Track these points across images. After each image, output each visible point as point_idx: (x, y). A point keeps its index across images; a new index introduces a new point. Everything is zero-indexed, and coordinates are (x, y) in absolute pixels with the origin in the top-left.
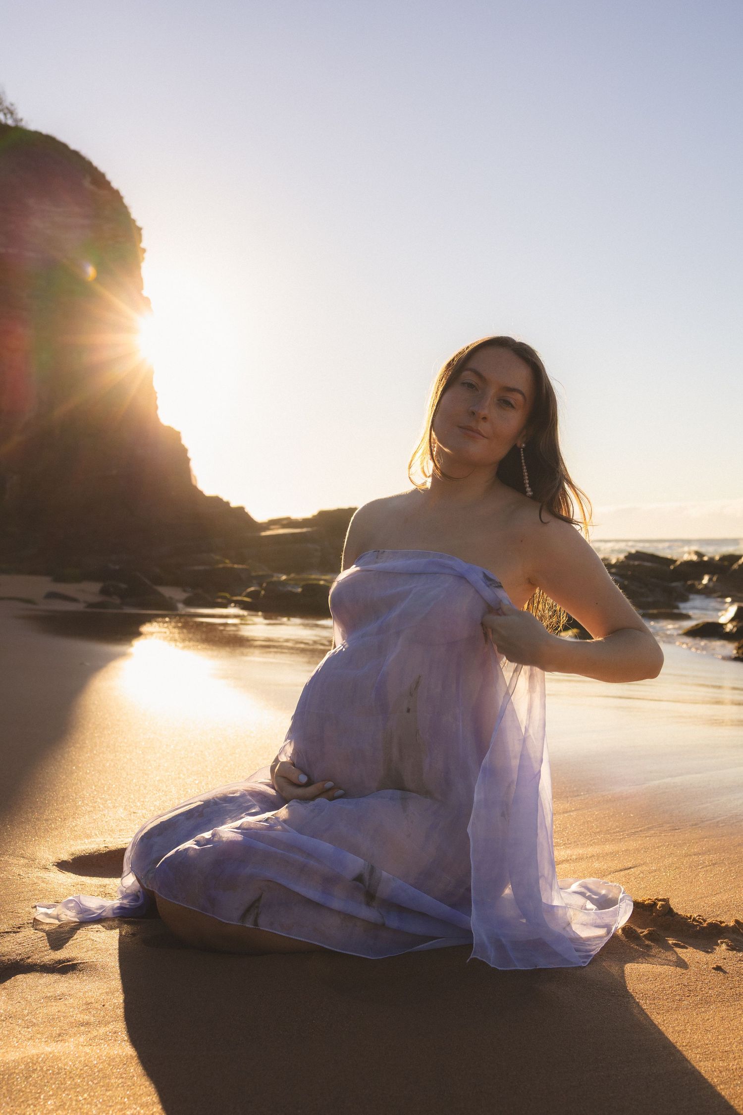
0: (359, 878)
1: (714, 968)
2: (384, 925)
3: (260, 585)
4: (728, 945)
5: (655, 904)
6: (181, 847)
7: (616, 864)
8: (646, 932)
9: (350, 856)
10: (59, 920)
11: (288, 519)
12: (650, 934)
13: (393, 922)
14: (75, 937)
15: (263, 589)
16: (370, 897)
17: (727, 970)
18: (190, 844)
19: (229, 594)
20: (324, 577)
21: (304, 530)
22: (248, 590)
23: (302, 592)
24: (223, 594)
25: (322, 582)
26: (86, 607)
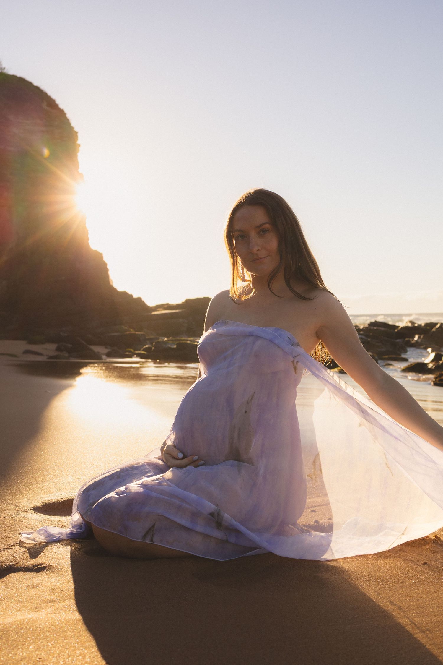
0: (212, 514)
1: (423, 564)
2: (227, 541)
3: (152, 344)
6: (107, 496)
9: (207, 502)
10: (35, 541)
11: (168, 304)
13: (233, 539)
14: (45, 551)
15: (153, 346)
16: (219, 525)
18: (112, 494)
19: (133, 349)
20: (189, 339)
21: (177, 311)
22: (145, 347)
23: (176, 347)
24: (129, 349)
25: (188, 342)
26: (48, 358)
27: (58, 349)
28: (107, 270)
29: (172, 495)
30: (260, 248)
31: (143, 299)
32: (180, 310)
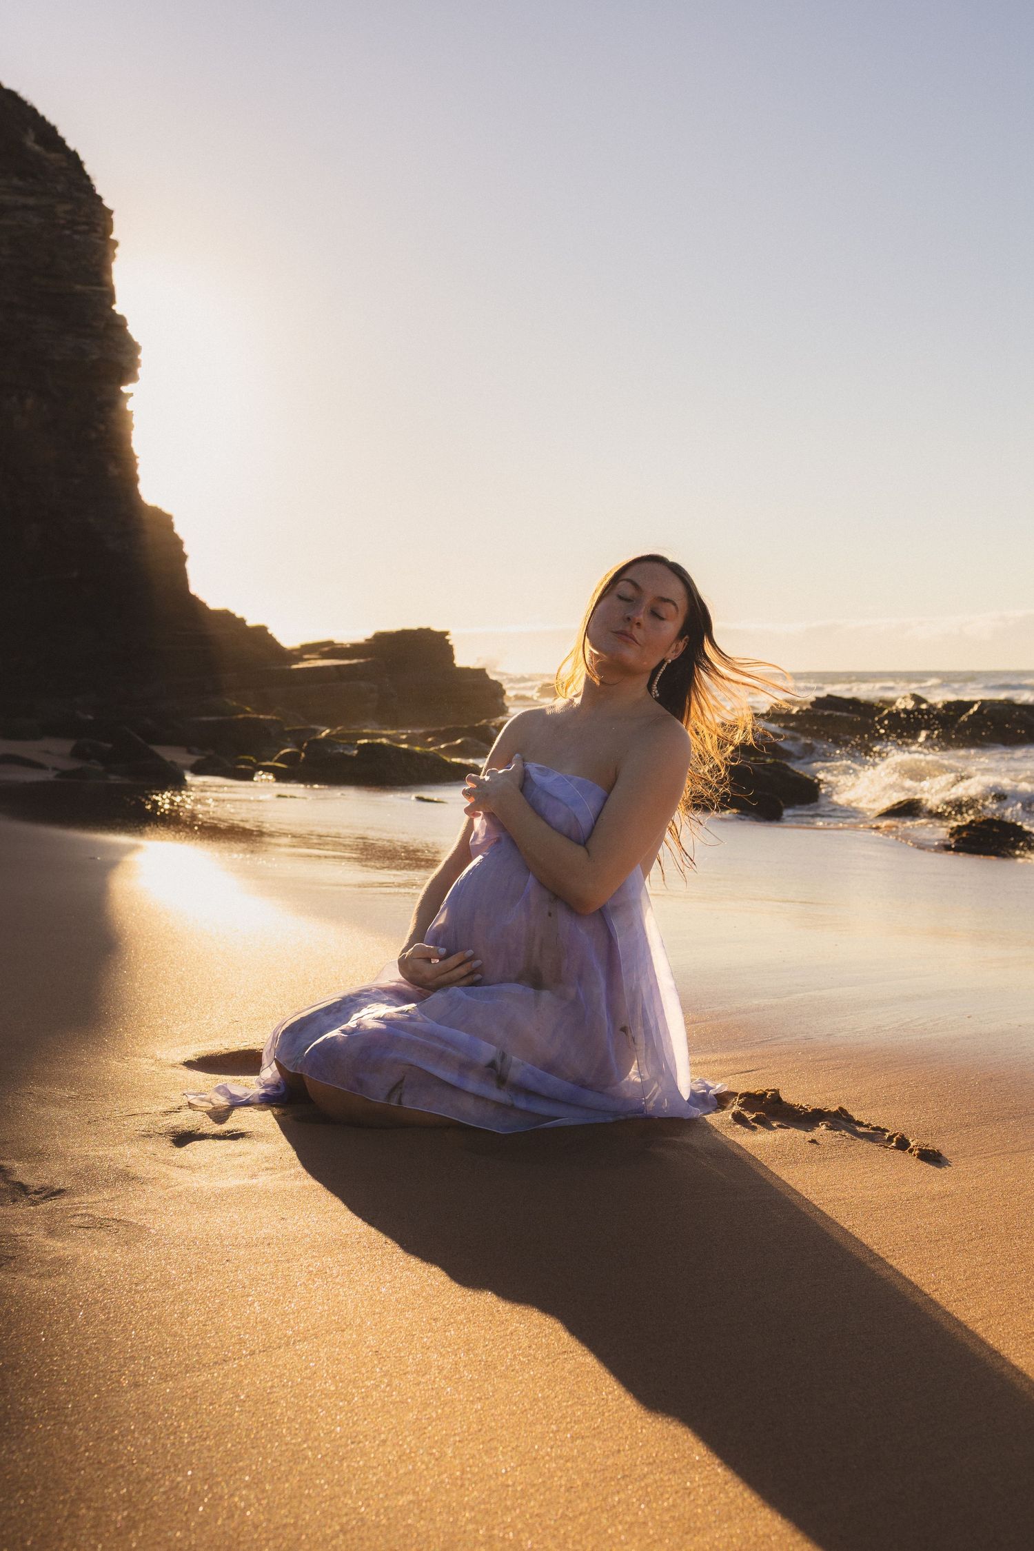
0: (492, 1065)
1: (809, 1141)
2: (513, 1105)
3: (299, 746)
4: (827, 1126)
5: (766, 1094)
6: (329, 1035)
7: (732, 1067)
8: (754, 1116)
9: (484, 1044)
10: (213, 1104)
11: (330, 643)
12: (757, 1117)
13: (521, 1104)
14: (233, 1115)
15: (303, 751)
16: (501, 1081)
17: (821, 1142)
18: (335, 1033)
19: (255, 758)
20: (385, 732)
21: (355, 661)
22: (282, 752)
23: (357, 755)
24: (247, 757)
25: (384, 741)
26: (57, 776)
27: (77, 753)
28: (183, 558)
29: (430, 1035)
31: (270, 631)
32: (362, 661)
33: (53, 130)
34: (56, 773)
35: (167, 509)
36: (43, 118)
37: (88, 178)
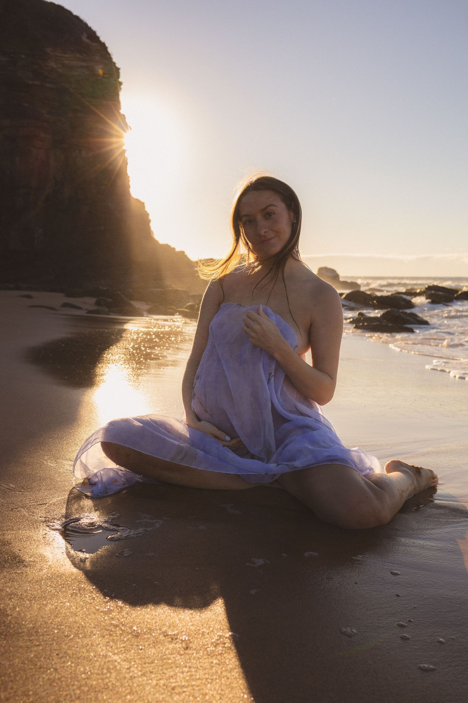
19: (176, 307)
24: (172, 307)
26: (87, 313)
27: (98, 303)
28: (149, 221)
30: (267, 230)
31: (186, 253)
33: (94, 33)
34: (86, 311)
35: (142, 200)
36: (90, 28)
37: (109, 54)
